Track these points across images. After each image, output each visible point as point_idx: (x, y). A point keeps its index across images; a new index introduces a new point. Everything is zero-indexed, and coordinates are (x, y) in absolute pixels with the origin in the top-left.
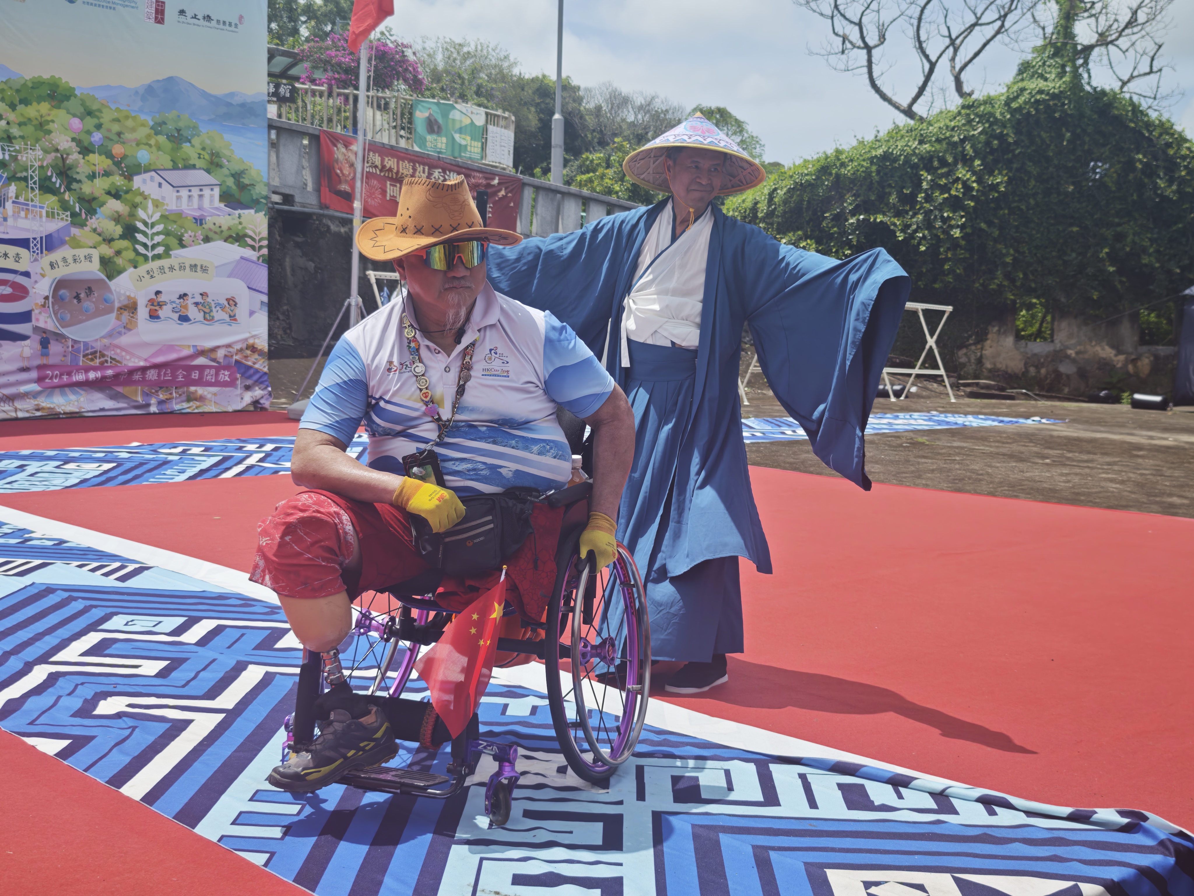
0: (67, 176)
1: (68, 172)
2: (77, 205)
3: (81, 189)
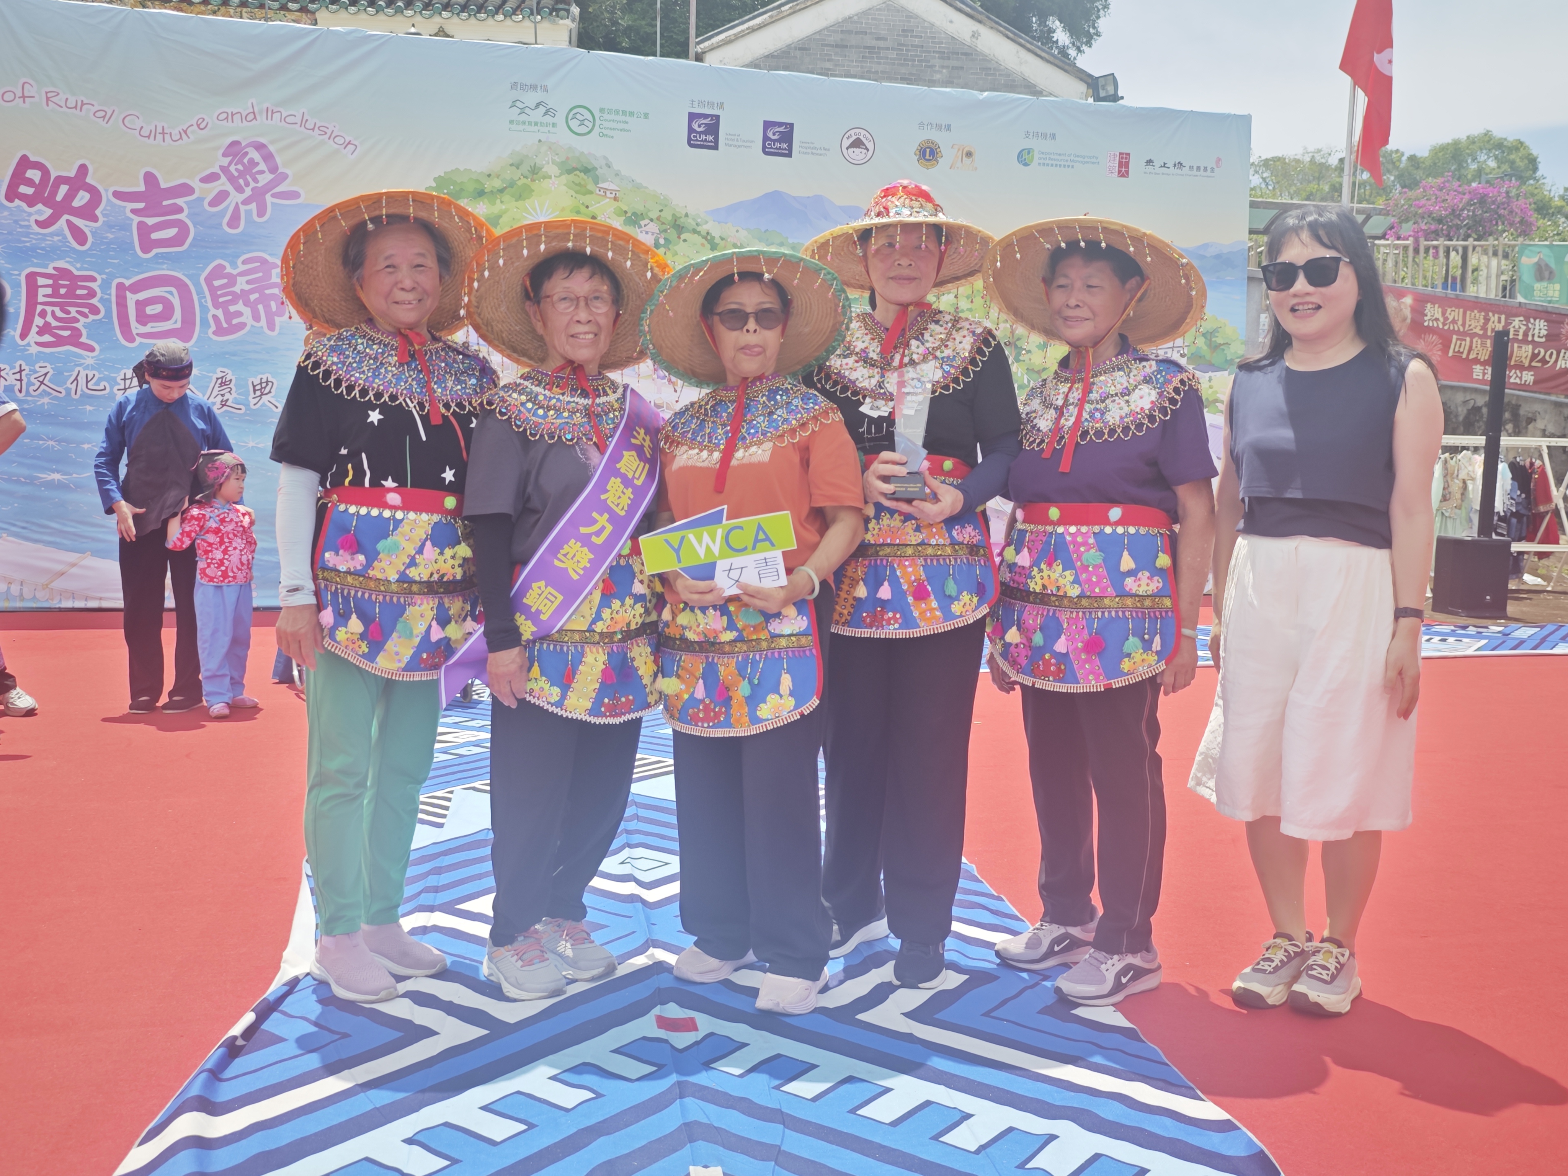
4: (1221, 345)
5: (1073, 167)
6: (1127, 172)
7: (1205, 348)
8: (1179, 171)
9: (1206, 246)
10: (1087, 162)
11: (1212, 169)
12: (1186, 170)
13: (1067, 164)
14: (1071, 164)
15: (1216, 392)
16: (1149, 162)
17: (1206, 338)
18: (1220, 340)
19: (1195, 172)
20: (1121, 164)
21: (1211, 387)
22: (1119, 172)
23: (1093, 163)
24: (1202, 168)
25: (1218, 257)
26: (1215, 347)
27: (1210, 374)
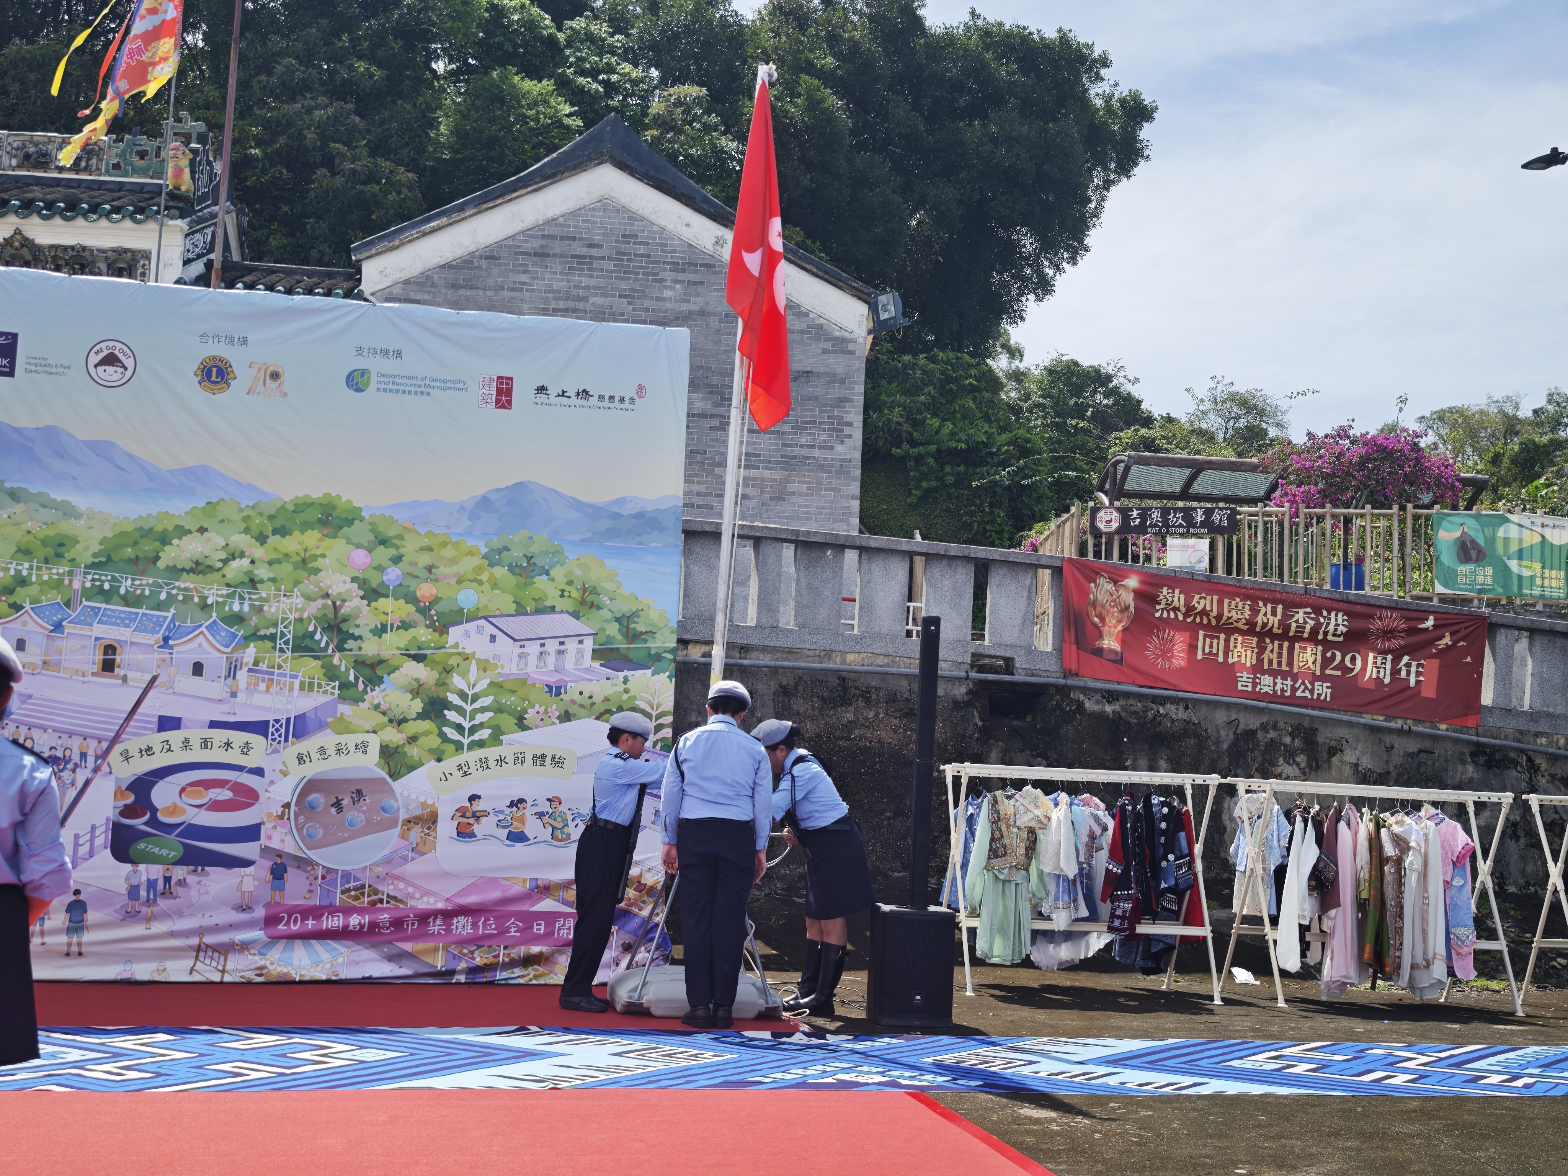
0: (340, 630)
1: (342, 626)
2: (352, 671)
3: (360, 649)
4: (642, 633)
5: (428, 394)
6: (509, 402)
7: (619, 637)
8: (584, 402)
9: (622, 501)
10: (449, 388)
11: (632, 401)
12: (594, 401)
13: (419, 390)
14: (426, 390)
15: (634, 698)
16: (541, 389)
17: (620, 624)
18: (641, 627)
19: (606, 403)
20: (499, 392)
21: (626, 691)
22: (498, 401)
23: (459, 389)
24: (617, 399)
25: (639, 516)
26: (633, 637)
27: (626, 673)
